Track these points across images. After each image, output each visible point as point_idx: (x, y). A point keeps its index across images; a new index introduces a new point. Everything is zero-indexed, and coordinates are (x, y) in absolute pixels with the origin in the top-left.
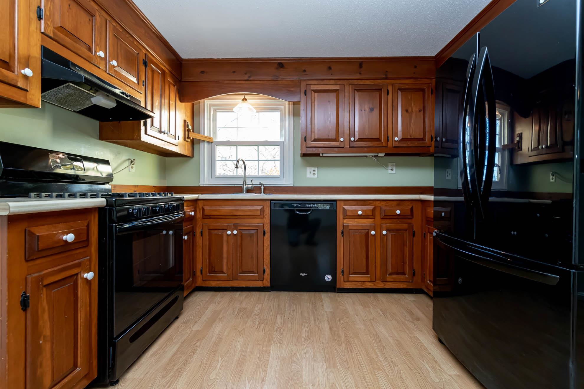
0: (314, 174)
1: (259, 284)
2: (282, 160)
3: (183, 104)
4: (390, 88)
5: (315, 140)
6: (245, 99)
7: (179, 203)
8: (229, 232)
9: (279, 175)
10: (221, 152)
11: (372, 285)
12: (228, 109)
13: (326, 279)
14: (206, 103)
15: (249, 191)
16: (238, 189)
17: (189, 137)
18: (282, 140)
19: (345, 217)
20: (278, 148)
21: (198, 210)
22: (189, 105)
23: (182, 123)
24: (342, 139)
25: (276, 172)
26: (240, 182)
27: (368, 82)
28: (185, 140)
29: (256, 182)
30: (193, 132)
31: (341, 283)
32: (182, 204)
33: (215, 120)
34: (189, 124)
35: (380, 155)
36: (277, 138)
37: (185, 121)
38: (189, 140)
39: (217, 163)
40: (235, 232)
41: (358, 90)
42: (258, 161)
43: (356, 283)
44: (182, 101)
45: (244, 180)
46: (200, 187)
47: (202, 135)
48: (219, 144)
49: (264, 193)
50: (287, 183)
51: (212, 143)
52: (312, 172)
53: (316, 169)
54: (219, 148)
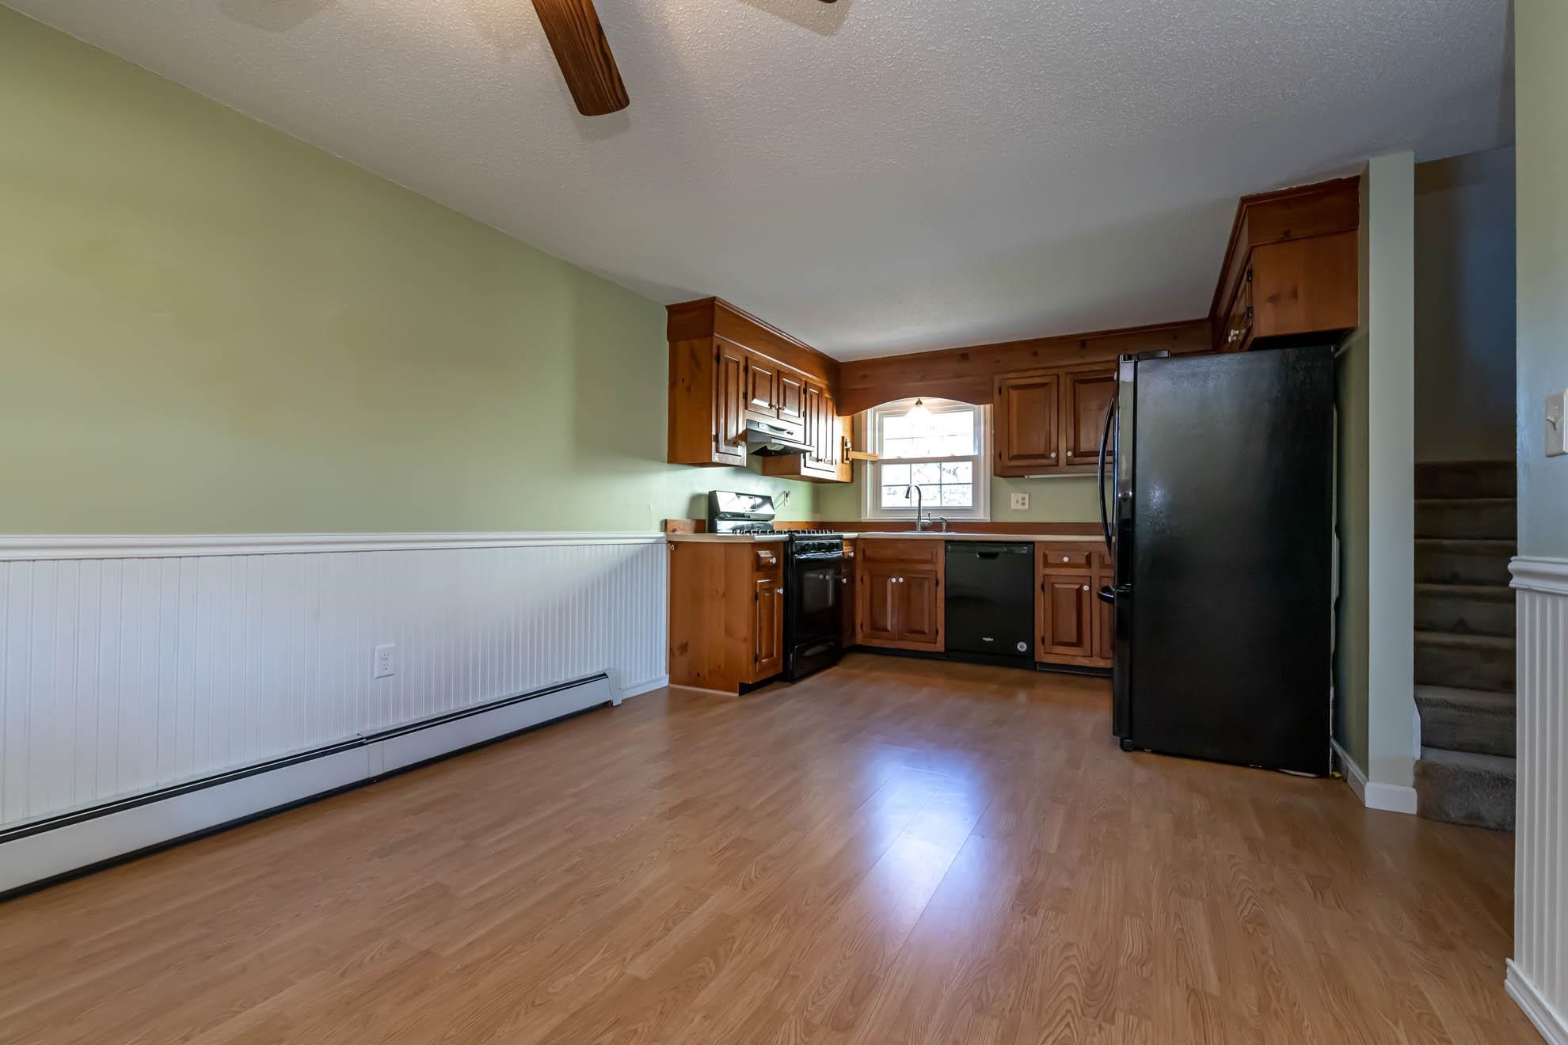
0: (1023, 504)
1: (929, 648)
2: (975, 483)
3: (841, 418)
5: (1015, 458)
6: (919, 403)
7: (838, 541)
8: (894, 580)
9: (971, 505)
10: (889, 474)
11: (1086, 661)
12: (900, 414)
13: (1018, 647)
14: (870, 415)
15: (925, 528)
16: (911, 526)
17: (847, 459)
18: (976, 454)
19: (1046, 564)
20: (969, 464)
21: (857, 550)
22: (848, 418)
23: (840, 440)
24: (1053, 455)
25: (968, 502)
26: (914, 517)
28: (843, 462)
29: (936, 517)
30: (853, 450)
31: (1042, 656)
32: (842, 543)
33: (881, 429)
34: (848, 440)
36: (970, 451)
37: (843, 438)
38: (848, 462)
39: (883, 488)
40: (901, 580)
41: (1078, 383)
42: (941, 485)
43: (1064, 657)
44: (839, 414)
45: (919, 514)
46: (861, 523)
47: (864, 454)
48: (886, 464)
49: (947, 531)
50: (982, 518)
51: (878, 463)
52: (1020, 501)
53: (1027, 496)
54: (886, 469)
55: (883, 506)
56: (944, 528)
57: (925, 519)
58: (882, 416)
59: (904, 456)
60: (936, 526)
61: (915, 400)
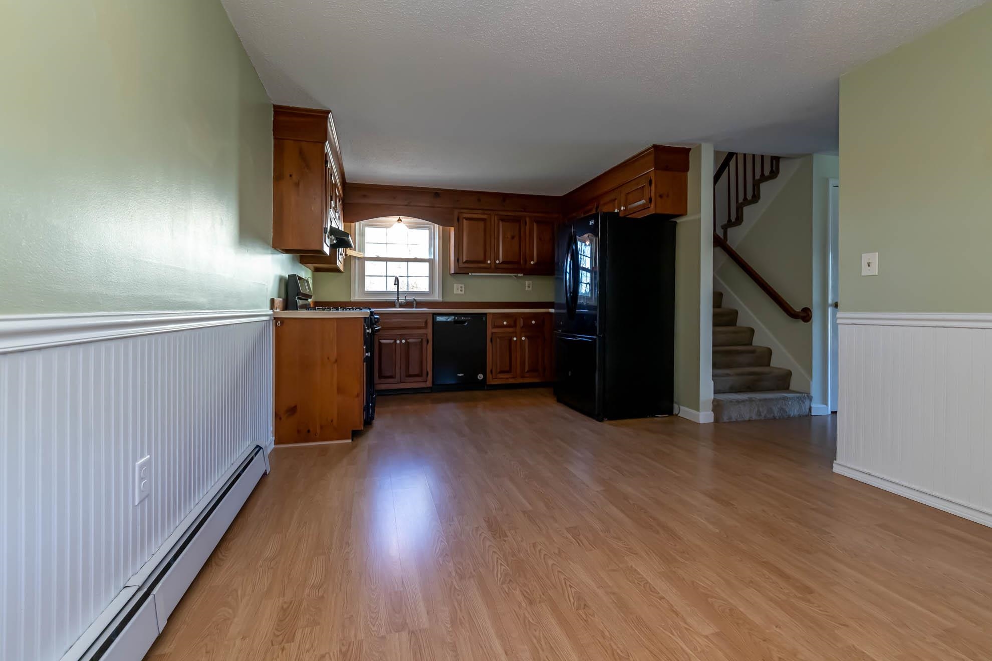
0: (461, 291)
1: (423, 385)
2: (431, 277)
4: (528, 220)
5: (467, 262)
6: (399, 220)
8: (399, 342)
9: (428, 290)
10: (370, 267)
13: (478, 378)
15: (401, 306)
16: (392, 304)
18: (431, 258)
19: (493, 327)
20: (427, 264)
24: (489, 262)
25: (426, 288)
26: (394, 298)
27: (509, 214)
31: (491, 381)
33: (364, 235)
35: (519, 275)
36: (426, 256)
39: (367, 279)
40: (404, 341)
41: (503, 220)
43: (502, 380)
45: (398, 296)
46: (351, 302)
47: (354, 251)
48: (368, 260)
49: (416, 307)
50: (437, 299)
51: (362, 260)
52: (460, 289)
53: (463, 286)
54: (367, 263)
55: (366, 290)
56: (415, 305)
57: (402, 299)
58: (364, 226)
59: (381, 256)
60: (409, 304)
61: (396, 218)
